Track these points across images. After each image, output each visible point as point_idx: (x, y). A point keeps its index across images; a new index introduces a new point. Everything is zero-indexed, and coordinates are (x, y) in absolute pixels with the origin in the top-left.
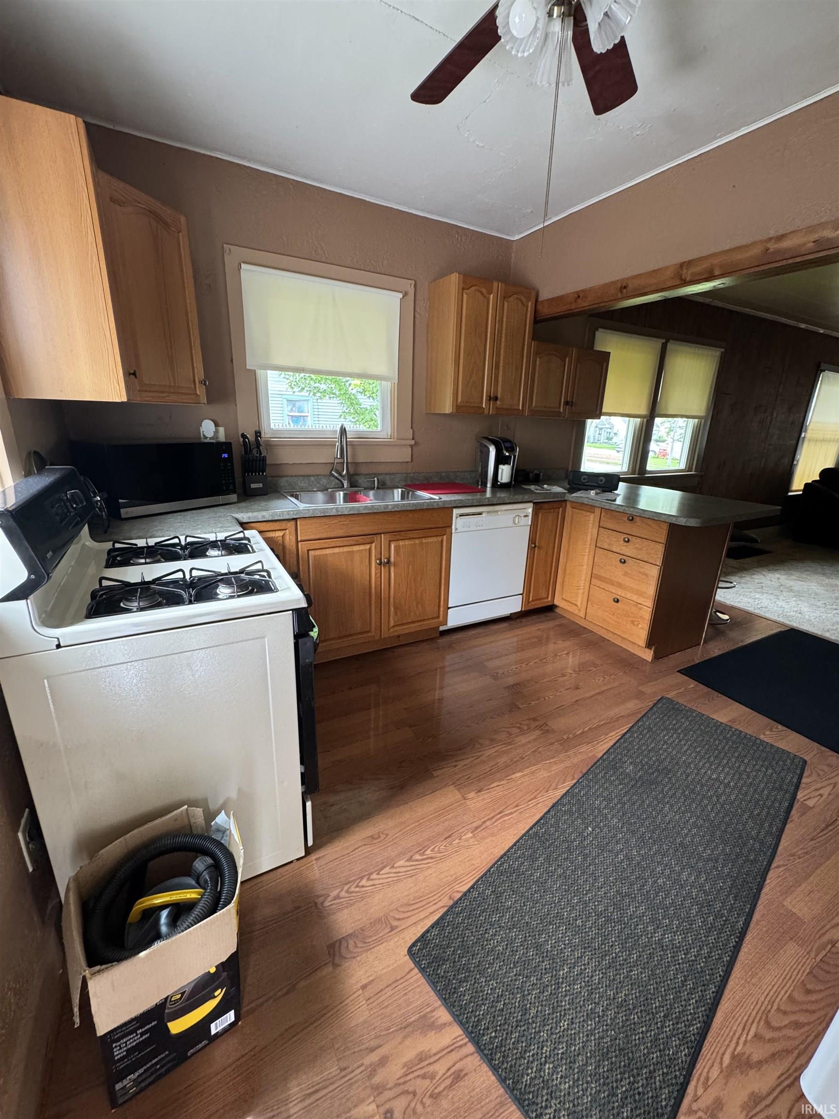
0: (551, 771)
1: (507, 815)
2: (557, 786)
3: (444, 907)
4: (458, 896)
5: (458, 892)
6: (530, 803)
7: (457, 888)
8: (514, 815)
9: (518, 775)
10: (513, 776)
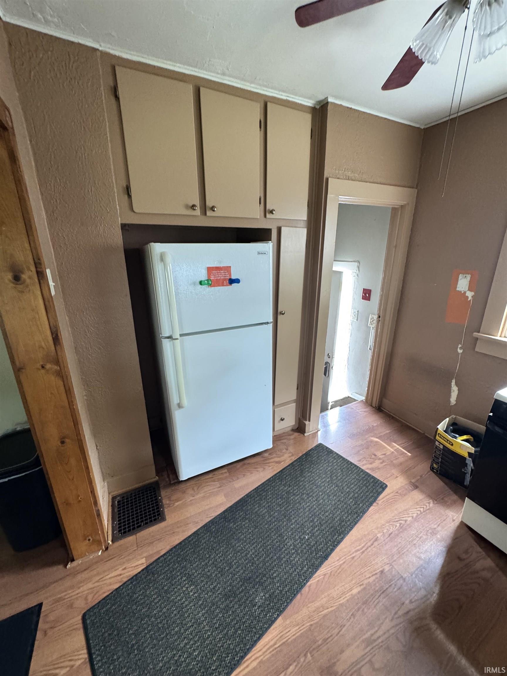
0: (328, 595)
1: (358, 550)
2: (324, 578)
3: (379, 500)
4: (375, 504)
5: (375, 506)
6: (344, 560)
7: (376, 508)
8: (354, 550)
9: (355, 591)
10: (359, 589)
